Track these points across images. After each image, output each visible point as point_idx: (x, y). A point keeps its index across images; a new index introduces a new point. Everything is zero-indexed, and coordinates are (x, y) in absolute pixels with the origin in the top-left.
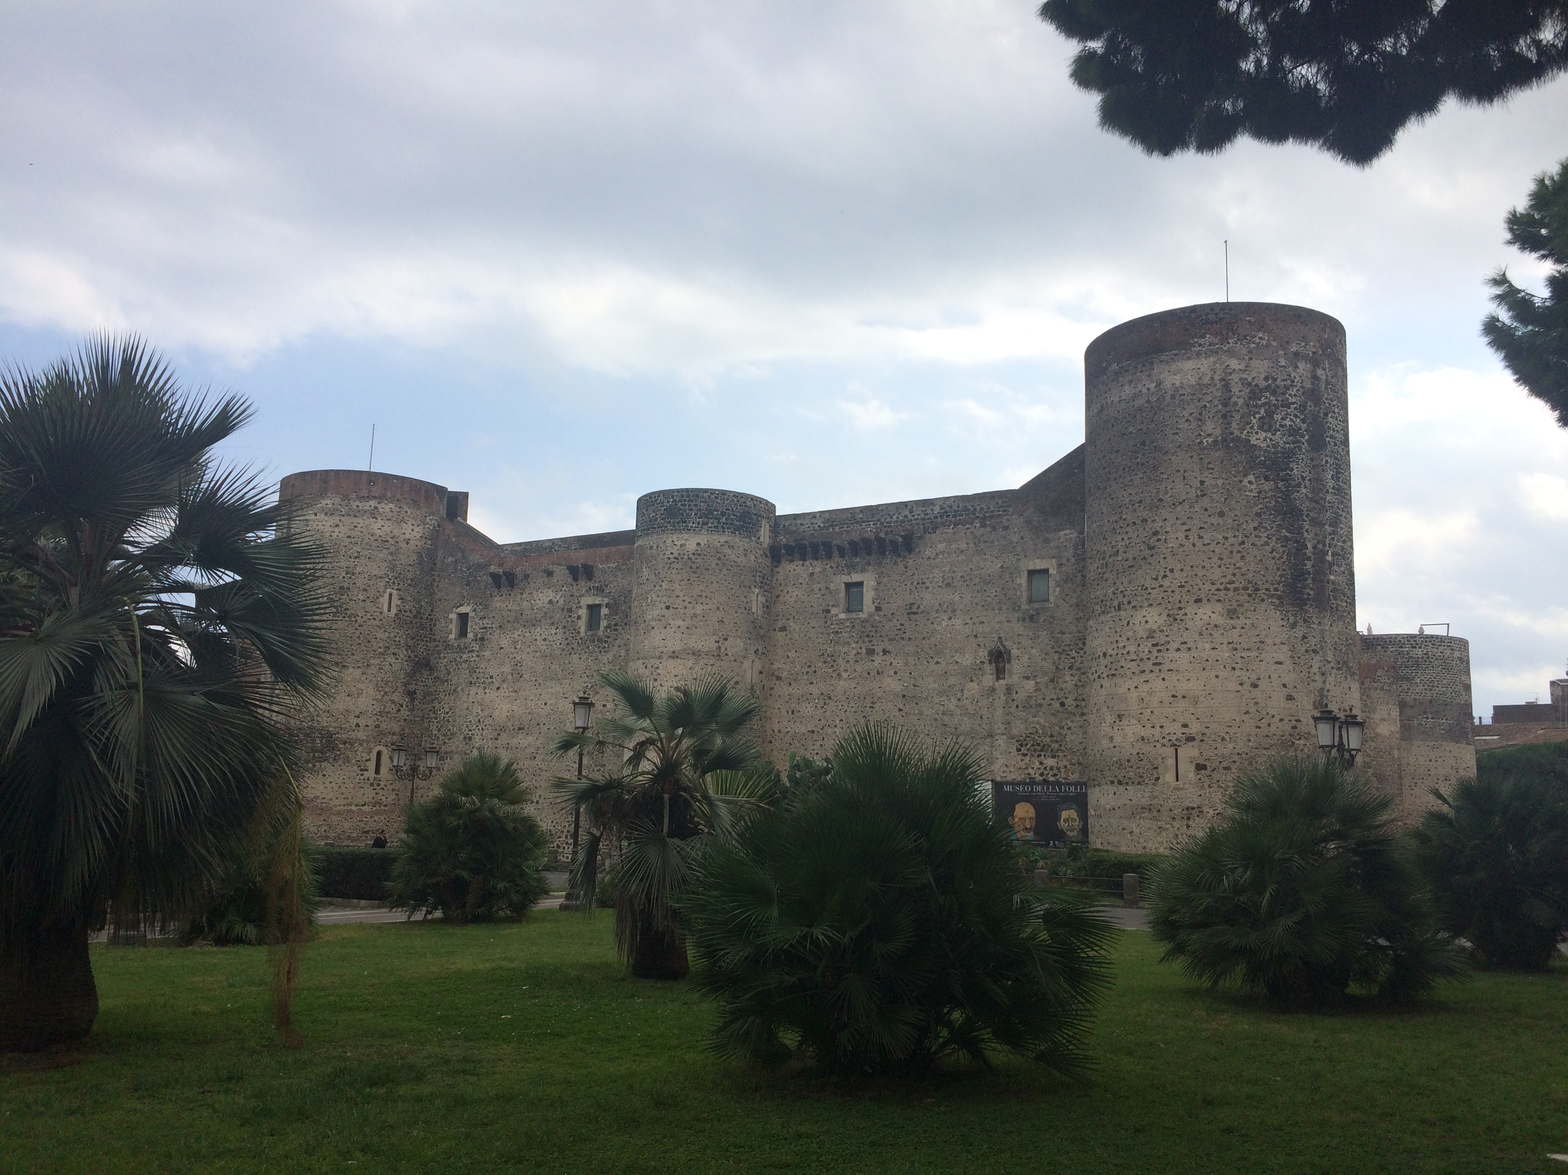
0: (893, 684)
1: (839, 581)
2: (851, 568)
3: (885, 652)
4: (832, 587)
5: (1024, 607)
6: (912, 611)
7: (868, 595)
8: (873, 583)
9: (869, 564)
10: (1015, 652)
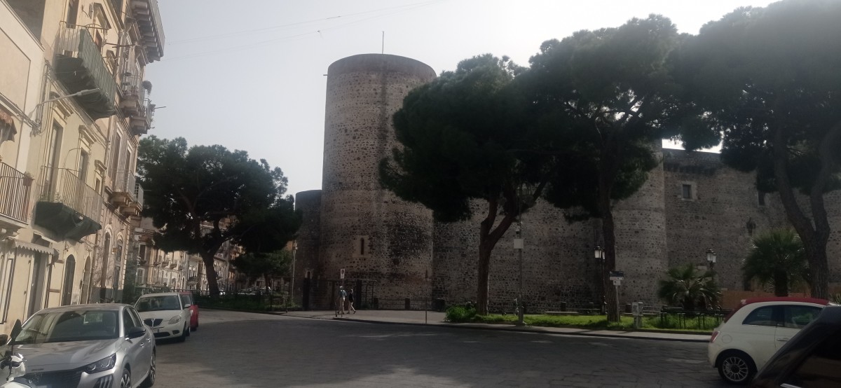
0: (708, 233)
1: (680, 183)
2: (684, 178)
3: (703, 218)
4: (677, 185)
5: (759, 206)
6: (714, 201)
7: (694, 192)
8: (696, 186)
9: (693, 177)
10: (757, 225)
